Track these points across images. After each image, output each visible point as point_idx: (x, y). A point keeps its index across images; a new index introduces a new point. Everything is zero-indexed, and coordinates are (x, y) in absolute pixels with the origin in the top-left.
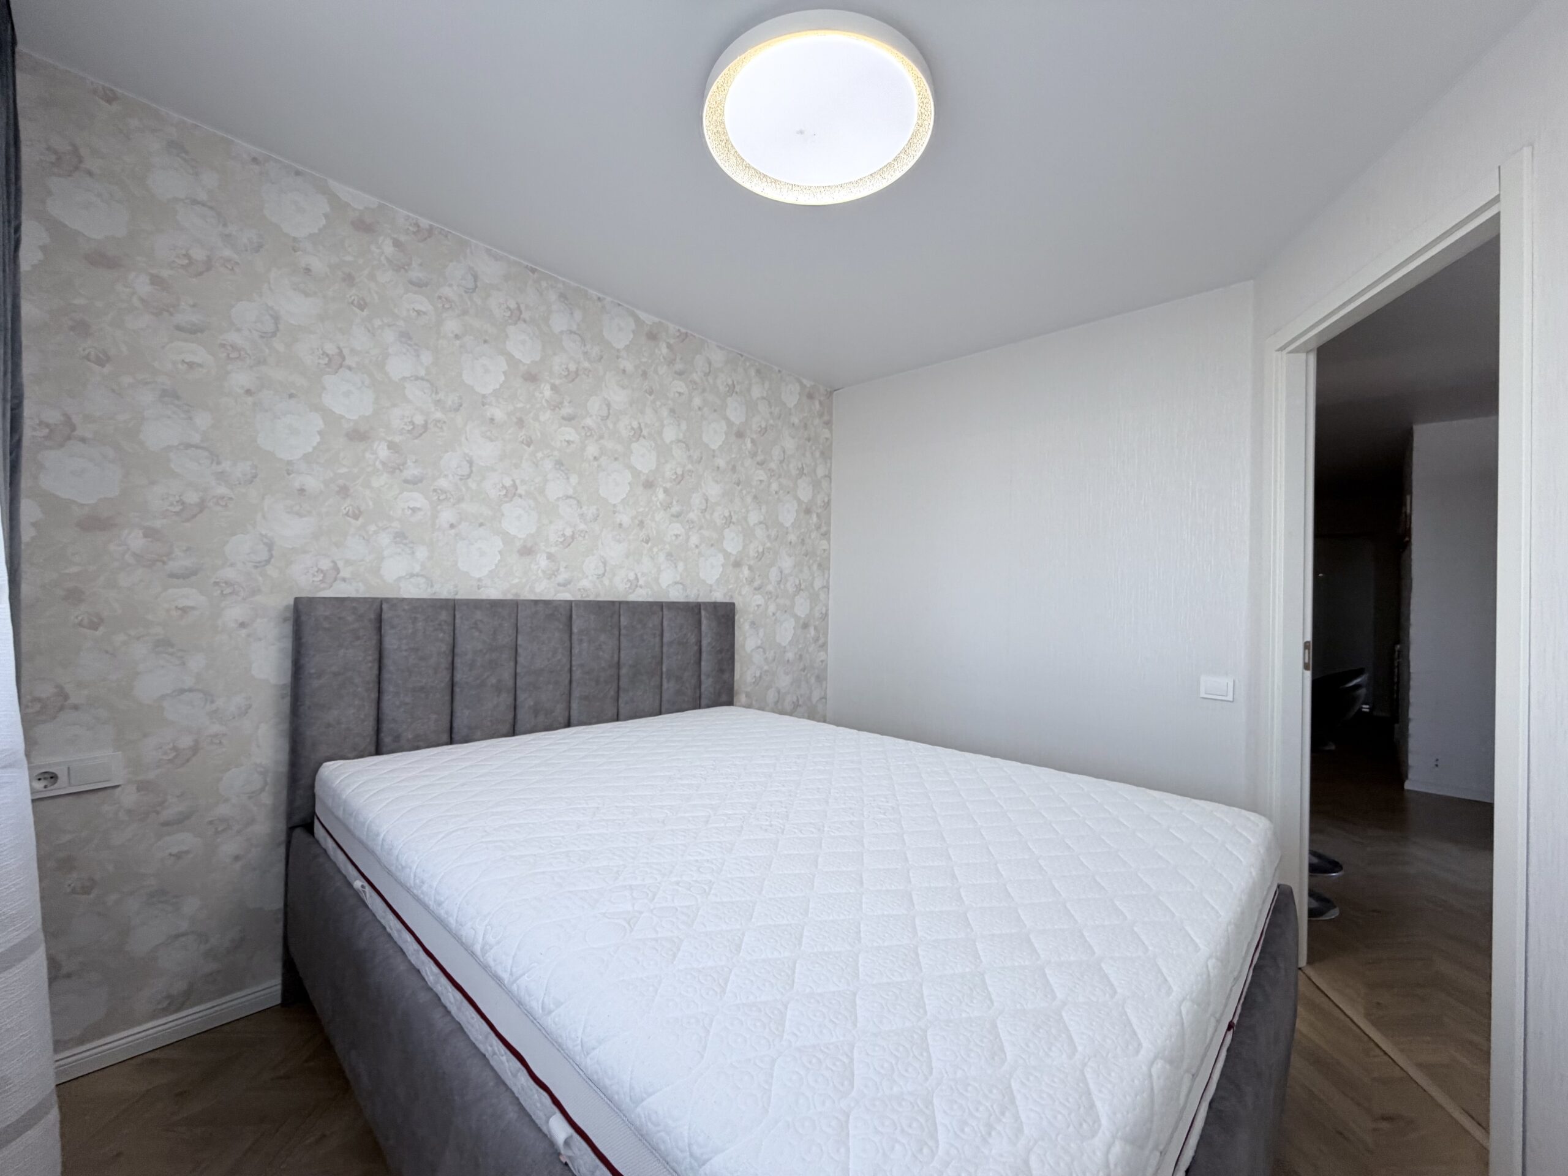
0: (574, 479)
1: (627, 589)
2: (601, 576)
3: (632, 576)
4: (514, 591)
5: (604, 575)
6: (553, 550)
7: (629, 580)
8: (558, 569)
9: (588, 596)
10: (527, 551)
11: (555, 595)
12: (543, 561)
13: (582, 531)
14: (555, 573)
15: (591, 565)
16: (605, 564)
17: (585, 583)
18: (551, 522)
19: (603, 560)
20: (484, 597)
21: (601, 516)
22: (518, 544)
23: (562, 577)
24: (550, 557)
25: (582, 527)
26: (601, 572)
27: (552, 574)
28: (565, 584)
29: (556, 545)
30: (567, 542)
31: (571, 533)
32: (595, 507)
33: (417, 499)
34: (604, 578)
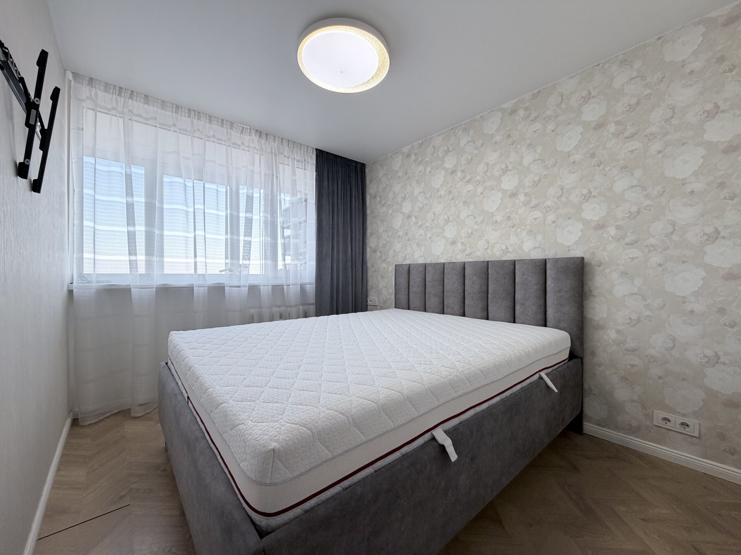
0: (472, 207)
1: (501, 254)
2: (486, 249)
3: (504, 247)
4: (449, 259)
5: (488, 248)
6: (463, 240)
7: (502, 250)
8: (466, 248)
9: (480, 259)
10: (454, 243)
11: (465, 260)
12: (459, 245)
13: (476, 230)
14: (464, 251)
15: (481, 244)
16: (488, 243)
17: (479, 253)
18: (462, 229)
19: (487, 241)
20: (440, 262)
21: (485, 220)
22: (450, 240)
23: (468, 251)
24: (463, 243)
25: (476, 227)
26: (486, 247)
27: (463, 251)
28: (468, 255)
29: (465, 238)
30: (470, 235)
31: (471, 232)
32: (482, 216)
33: (421, 232)
34: (488, 250)
